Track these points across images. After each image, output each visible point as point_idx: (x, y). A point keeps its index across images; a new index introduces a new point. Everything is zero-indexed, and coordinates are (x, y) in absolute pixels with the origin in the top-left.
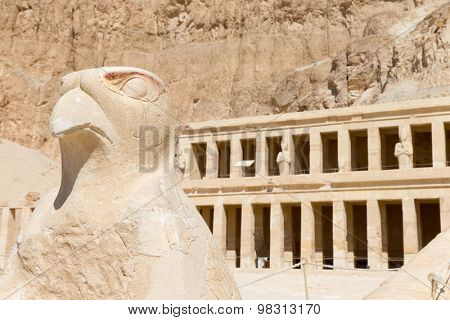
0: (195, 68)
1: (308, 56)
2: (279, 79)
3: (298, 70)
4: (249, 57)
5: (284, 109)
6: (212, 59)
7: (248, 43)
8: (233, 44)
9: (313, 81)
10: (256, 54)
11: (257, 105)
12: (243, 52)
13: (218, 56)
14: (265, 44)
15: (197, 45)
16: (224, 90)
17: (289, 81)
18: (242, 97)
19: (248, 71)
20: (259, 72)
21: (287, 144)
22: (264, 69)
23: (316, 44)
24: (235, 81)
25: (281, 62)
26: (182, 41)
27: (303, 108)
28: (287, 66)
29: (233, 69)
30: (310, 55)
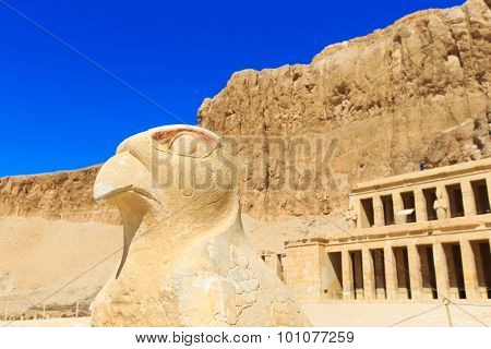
0: (359, 140)
1: (453, 119)
2: (429, 141)
3: (445, 131)
4: (402, 127)
5: (436, 165)
6: (372, 132)
7: (399, 116)
8: (387, 118)
9: (459, 140)
10: (408, 124)
11: (412, 164)
12: (396, 124)
13: (376, 129)
14: (414, 114)
15: (359, 123)
16: (384, 155)
17: (438, 142)
18: (399, 159)
19: (403, 139)
20: (412, 138)
21: (441, 193)
22: (415, 134)
23: (458, 109)
24: (392, 147)
25: (430, 128)
26: (346, 121)
27: (453, 162)
28: (434, 130)
29: (390, 137)
30: (454, 119)
